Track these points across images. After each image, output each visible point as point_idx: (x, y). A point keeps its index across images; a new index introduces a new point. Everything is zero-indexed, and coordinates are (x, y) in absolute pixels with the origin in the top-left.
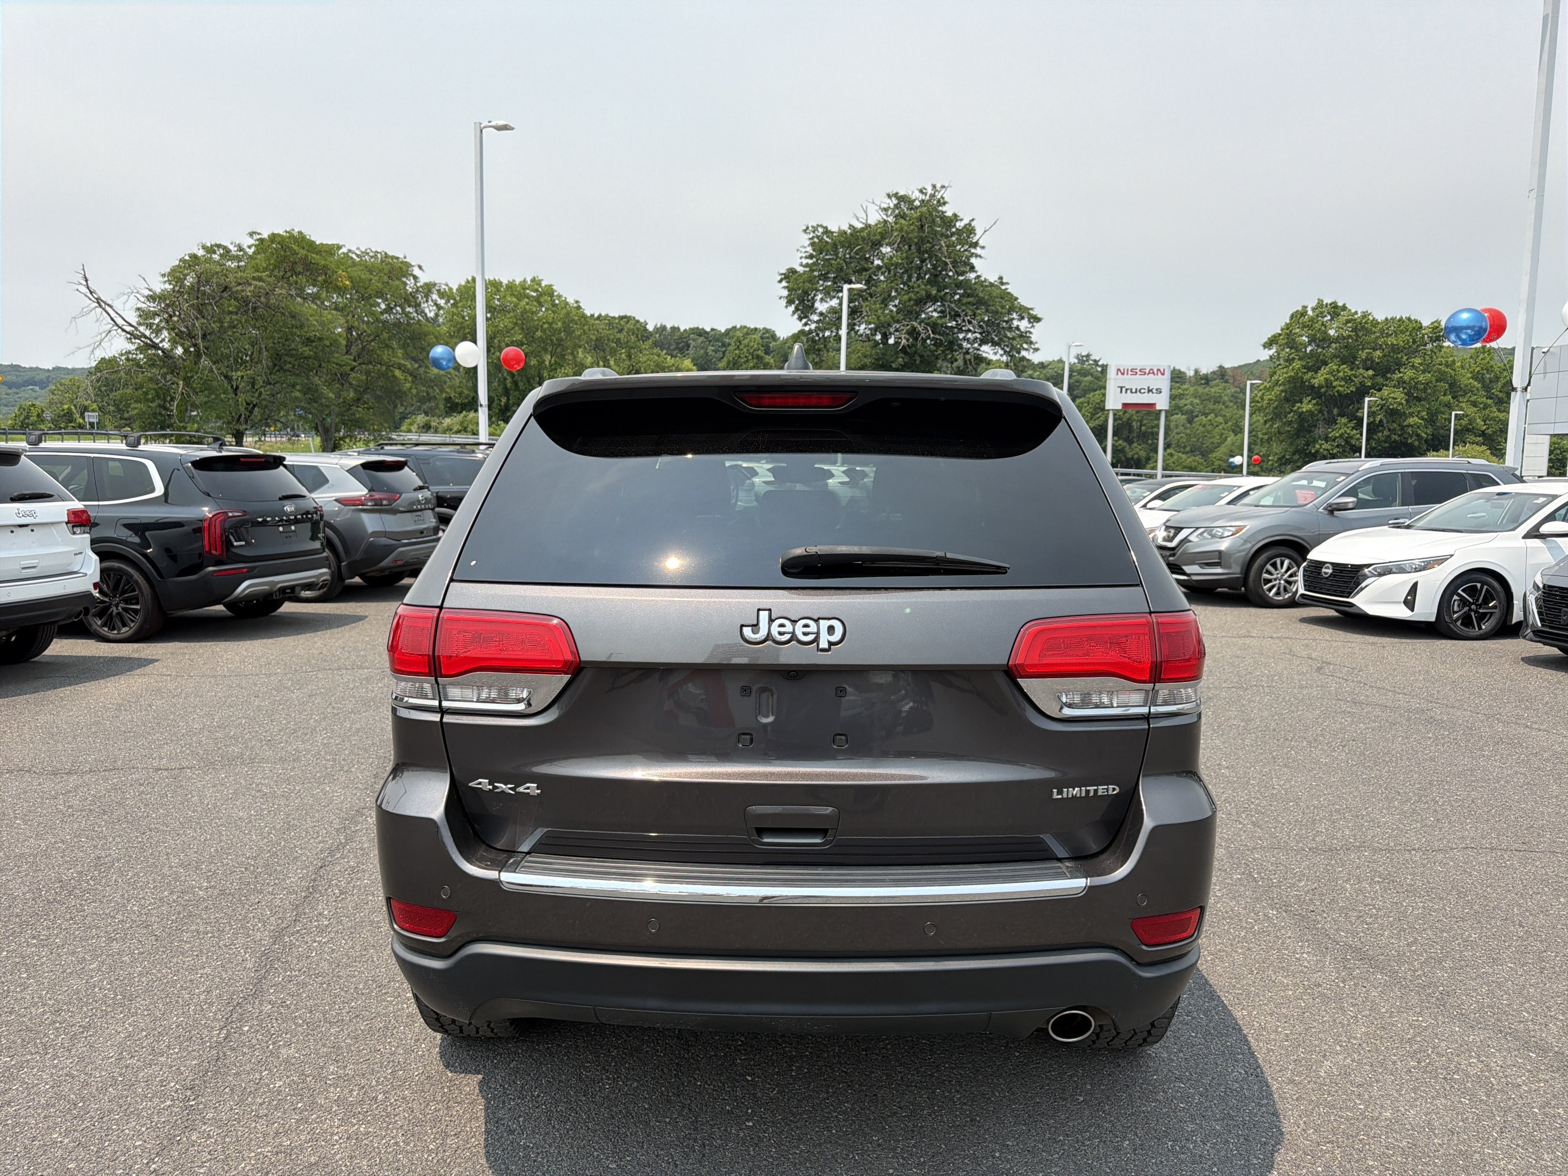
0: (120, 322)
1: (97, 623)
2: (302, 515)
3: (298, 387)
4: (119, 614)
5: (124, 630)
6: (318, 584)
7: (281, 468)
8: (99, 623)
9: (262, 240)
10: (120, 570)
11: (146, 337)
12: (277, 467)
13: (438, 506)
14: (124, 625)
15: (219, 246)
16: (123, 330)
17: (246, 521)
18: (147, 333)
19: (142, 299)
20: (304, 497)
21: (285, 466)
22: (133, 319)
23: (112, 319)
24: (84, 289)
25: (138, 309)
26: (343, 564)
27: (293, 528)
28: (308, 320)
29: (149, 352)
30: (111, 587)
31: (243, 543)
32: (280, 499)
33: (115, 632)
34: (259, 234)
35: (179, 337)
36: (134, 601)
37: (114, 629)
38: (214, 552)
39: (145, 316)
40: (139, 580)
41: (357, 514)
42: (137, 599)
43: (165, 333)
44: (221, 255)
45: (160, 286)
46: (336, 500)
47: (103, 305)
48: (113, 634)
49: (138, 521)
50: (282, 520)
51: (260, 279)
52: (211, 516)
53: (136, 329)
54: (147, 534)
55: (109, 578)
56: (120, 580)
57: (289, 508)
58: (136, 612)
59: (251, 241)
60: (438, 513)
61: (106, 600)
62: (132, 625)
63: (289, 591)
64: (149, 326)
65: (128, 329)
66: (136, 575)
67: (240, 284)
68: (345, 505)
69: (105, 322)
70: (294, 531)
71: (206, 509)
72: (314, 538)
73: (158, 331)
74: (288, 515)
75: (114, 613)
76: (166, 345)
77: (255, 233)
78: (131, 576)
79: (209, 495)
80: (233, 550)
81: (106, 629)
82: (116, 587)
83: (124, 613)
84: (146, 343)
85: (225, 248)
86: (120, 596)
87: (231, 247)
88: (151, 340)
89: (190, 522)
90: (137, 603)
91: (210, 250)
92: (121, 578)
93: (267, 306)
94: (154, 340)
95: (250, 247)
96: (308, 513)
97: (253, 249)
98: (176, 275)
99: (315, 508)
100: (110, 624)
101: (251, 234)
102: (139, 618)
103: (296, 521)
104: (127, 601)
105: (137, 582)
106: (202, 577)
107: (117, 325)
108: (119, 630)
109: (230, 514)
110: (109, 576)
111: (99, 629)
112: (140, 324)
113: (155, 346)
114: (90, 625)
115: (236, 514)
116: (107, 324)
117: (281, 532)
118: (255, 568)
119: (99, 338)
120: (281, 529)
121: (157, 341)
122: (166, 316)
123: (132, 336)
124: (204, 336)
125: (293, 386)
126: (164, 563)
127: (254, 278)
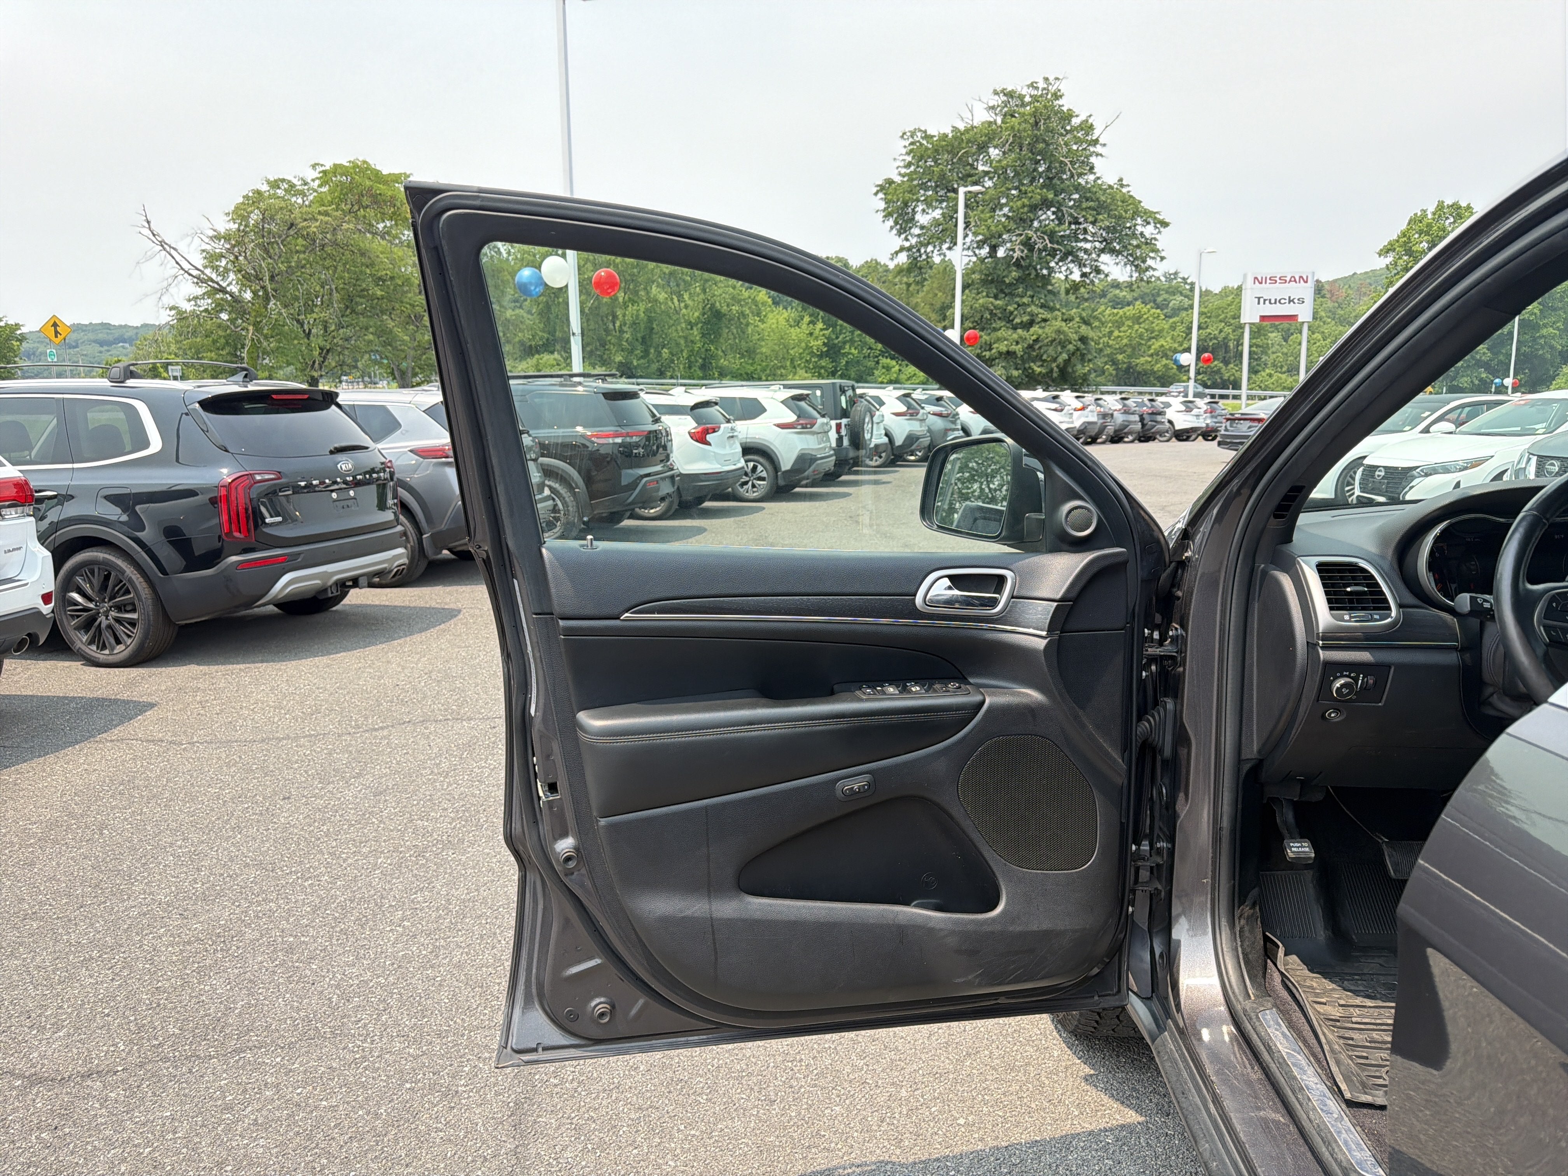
0: (186, 266)
1: (80, 640)
2: (365, 473)
3: (371, 330)
4: (109, 627)
5: (120, 648)
6: (391, 571)
7: (333, 407)
8: (85, 638)
9: (324, 172)
10: (105, 562)
11: (212, 281)
12: (328, 407)
13: (543, 455)
14: (118, 642)
15: (283, 180)
16: (190, 275)
17: (286, 487)
18: (214, 276)
19: (207, 240)
20: (367, 448)
21: (339, 406)
22: (199, 261)
23: (177, 263)
24: (147, 232)
25: (203, 251)
26: (424, 536)
27: (352, 493)
28: (378, 256)
29: (218, 296)
30: (97, 588)
31: (280, 519)
32: (332, 452)
33: (107, 652)
34: (322, 165)
35: (247, 279)
36: (129, 608)
37: (104, 647)
38: (237, 534)
39: (212, 258)
40: (134, 577)
41: (440, 469)
42: (133, 604)
43: (232, 276)
44: (285, 190)
45: (225, 225)
46: (411, 451)
47: (168, 248)
48: (103, 655)
49: (127, 491)
50: (335, 483)
51: (326, 214)
52: (230, 481)
53: (203, 272)
54: (138, 508)
55: (93, 576)
56: (107, 577)
57: (345, 464)
58: (133, 623)
59: (316, 174)
60: (541, 465)
61: (92, 606)
62: (129, 641)
63: (350, 583)
64: (215, 268)
65: (195, 273)
66: (130, 571)
67: (305, 220)
68: (424, 457)
69: (169, 266)
70: (354, 498)
71: (225, 471)
72: (382, 506)
73: (225, 273)
74: (343, 475)
75: (103, 626)
76: (234, 289)
77: (318, 164)
78: (123, 572)
79: (226, 451)
80: (266, 530)
81: (94, 648)
82: (104, 587)
83: (117, 625)
84: (214, 287)
85: (289, 181)
86: (110, 600)
87: (295, 181)
88: (217, 283)
89: (205, 490)
90: (134, 610)
91: (275, 184)
92: (110, 574)
93: (335, 243)
94: (221, 283)
95: (313, 180)
96: (373, 471)
97: (317, 182)
98: (240, 213)
99: (382, 463)
100: (97, 640)
101: (314, 166)
102: (138, 632)
103: (357, 484)
104: (120, 608)
105: (130, 580)
106: (222, 571)
107: (182, 269)
108: (113, 649)
109: (258, 478)
110: (93, 573)
111: (84, 648)
112: (206, 267)
113: (223, 290)
114: (73, 643)
115: (267, 477)
116: (171, 269)
117: (335, 501)
118: (299, 554)
119: (165, 284)
120: (334, 495)
121: (224, 284)
122: (232, 258)
123: (200, 280)
124: (272, 278)
125: (367, 329)
126: (167, 553)
127: (320, 213)
